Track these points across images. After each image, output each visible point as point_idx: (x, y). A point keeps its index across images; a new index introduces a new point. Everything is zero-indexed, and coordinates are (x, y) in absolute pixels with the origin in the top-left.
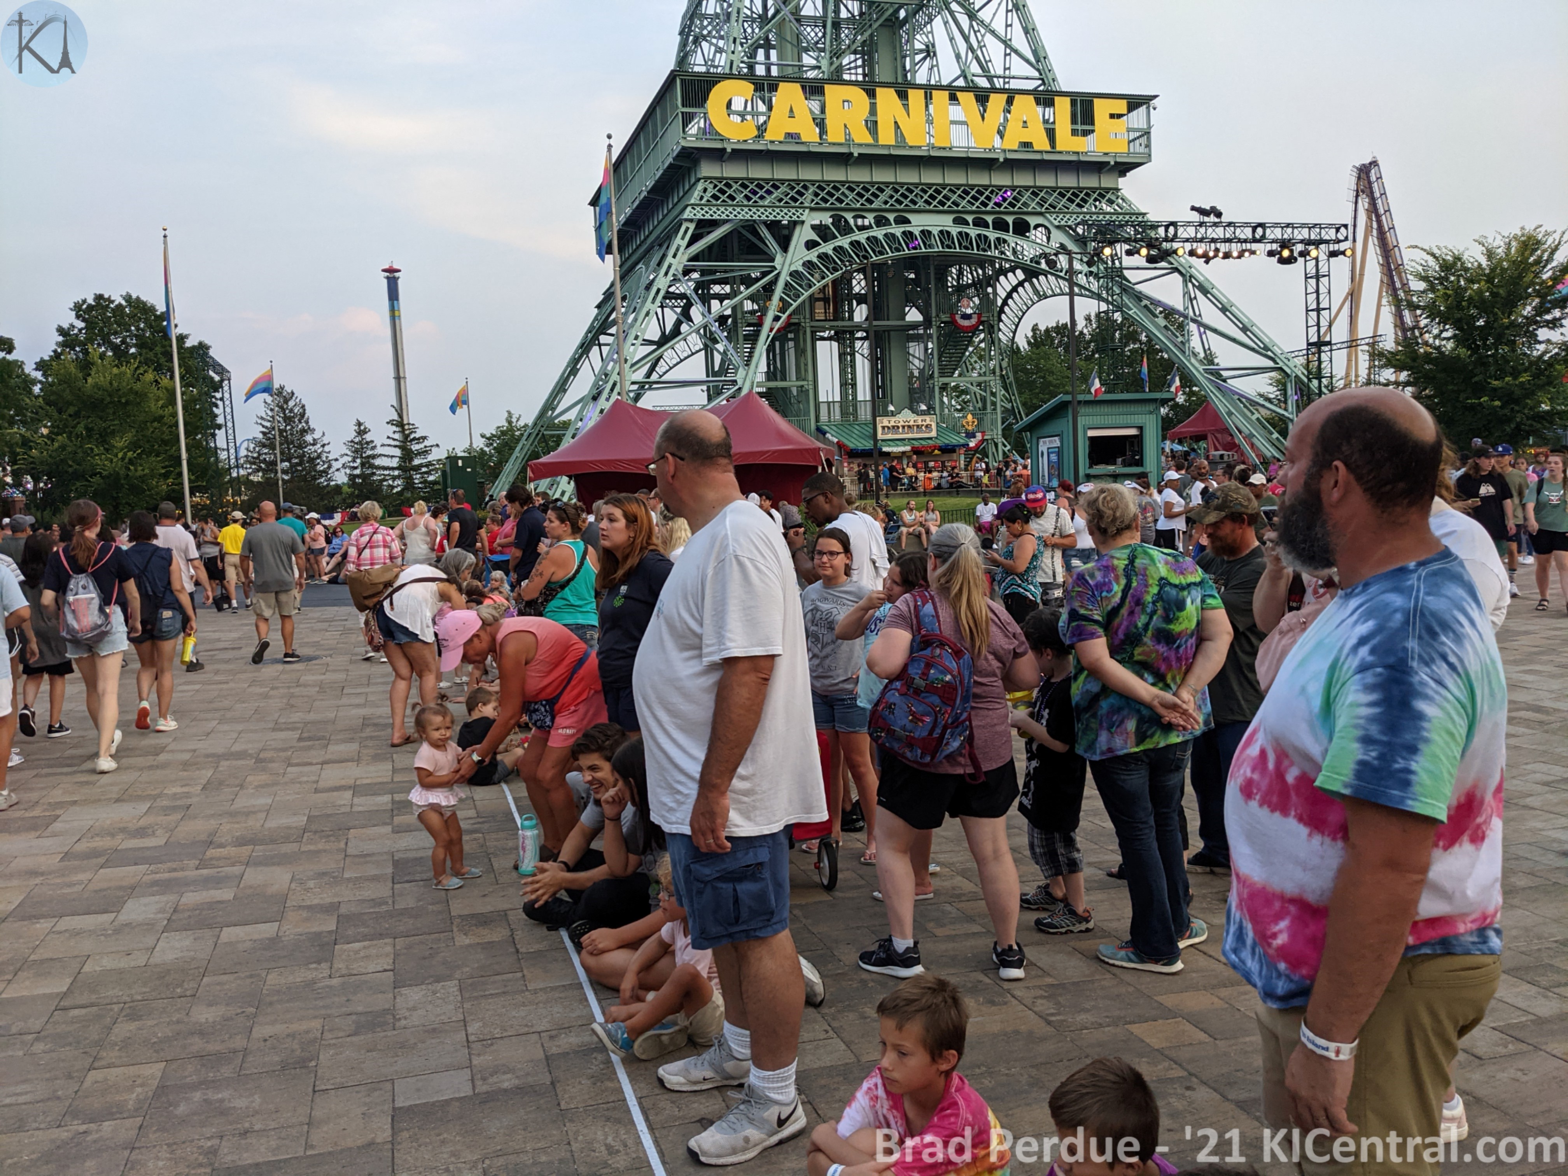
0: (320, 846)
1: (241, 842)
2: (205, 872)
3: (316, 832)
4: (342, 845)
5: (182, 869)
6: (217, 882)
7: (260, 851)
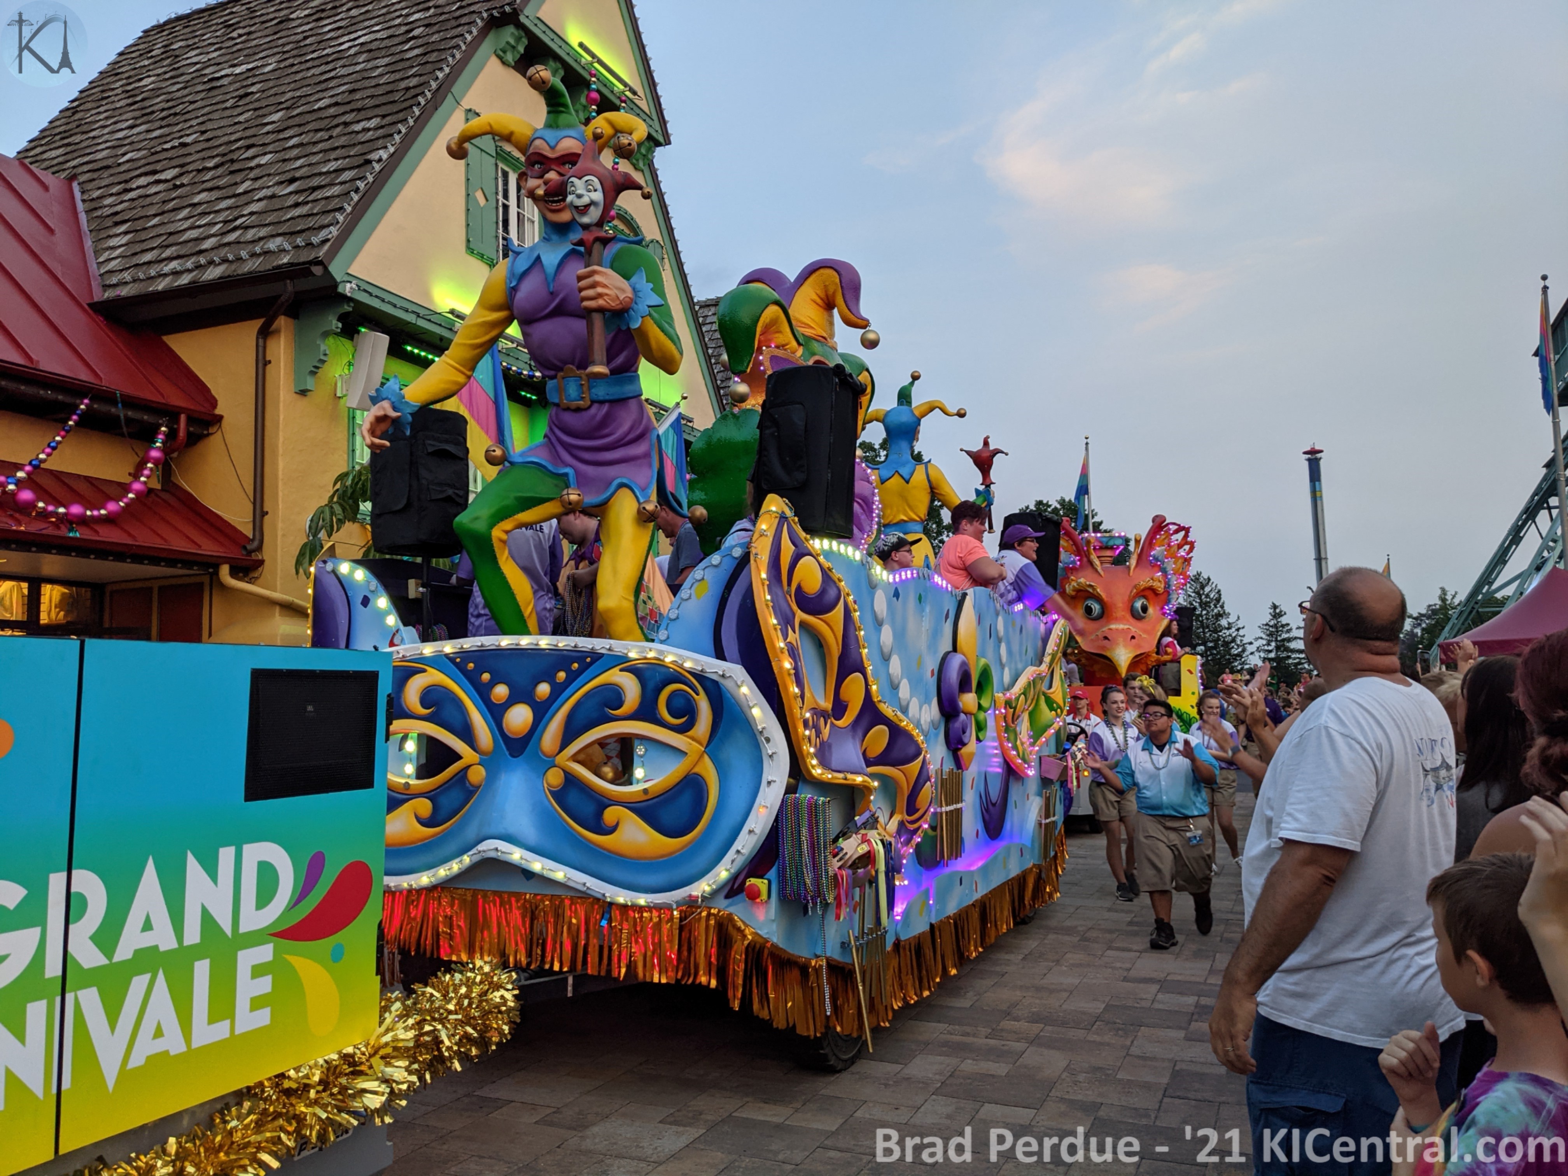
0: (1107, 1038)
1: (1035, 1019)
2: (992, 1042)
3: (1108, 1023)
4: (1128, 1043)
5: (974, 1035)
6: (999, 1055)
7: (1049, 1031)
